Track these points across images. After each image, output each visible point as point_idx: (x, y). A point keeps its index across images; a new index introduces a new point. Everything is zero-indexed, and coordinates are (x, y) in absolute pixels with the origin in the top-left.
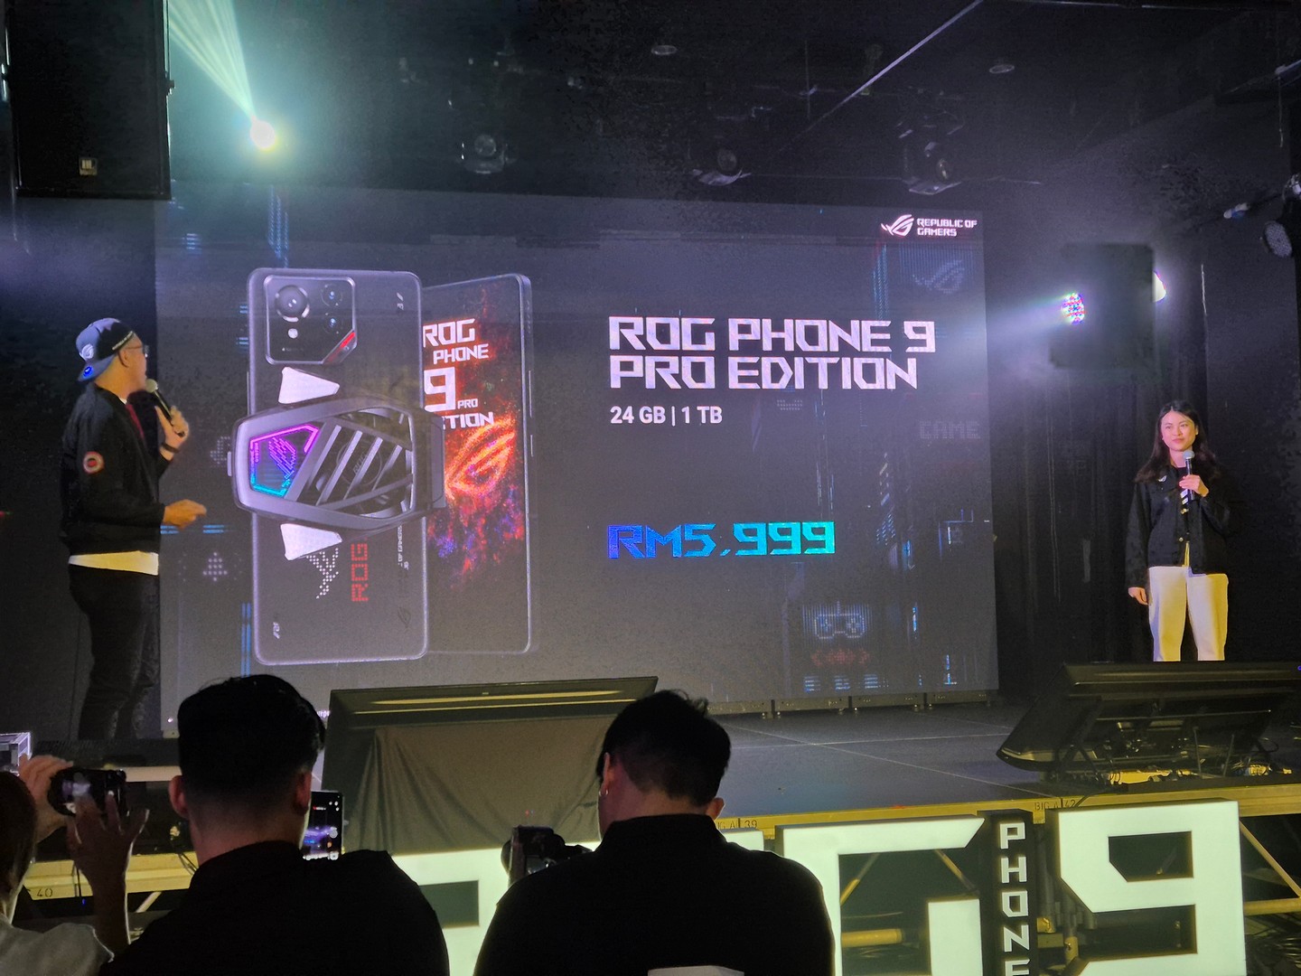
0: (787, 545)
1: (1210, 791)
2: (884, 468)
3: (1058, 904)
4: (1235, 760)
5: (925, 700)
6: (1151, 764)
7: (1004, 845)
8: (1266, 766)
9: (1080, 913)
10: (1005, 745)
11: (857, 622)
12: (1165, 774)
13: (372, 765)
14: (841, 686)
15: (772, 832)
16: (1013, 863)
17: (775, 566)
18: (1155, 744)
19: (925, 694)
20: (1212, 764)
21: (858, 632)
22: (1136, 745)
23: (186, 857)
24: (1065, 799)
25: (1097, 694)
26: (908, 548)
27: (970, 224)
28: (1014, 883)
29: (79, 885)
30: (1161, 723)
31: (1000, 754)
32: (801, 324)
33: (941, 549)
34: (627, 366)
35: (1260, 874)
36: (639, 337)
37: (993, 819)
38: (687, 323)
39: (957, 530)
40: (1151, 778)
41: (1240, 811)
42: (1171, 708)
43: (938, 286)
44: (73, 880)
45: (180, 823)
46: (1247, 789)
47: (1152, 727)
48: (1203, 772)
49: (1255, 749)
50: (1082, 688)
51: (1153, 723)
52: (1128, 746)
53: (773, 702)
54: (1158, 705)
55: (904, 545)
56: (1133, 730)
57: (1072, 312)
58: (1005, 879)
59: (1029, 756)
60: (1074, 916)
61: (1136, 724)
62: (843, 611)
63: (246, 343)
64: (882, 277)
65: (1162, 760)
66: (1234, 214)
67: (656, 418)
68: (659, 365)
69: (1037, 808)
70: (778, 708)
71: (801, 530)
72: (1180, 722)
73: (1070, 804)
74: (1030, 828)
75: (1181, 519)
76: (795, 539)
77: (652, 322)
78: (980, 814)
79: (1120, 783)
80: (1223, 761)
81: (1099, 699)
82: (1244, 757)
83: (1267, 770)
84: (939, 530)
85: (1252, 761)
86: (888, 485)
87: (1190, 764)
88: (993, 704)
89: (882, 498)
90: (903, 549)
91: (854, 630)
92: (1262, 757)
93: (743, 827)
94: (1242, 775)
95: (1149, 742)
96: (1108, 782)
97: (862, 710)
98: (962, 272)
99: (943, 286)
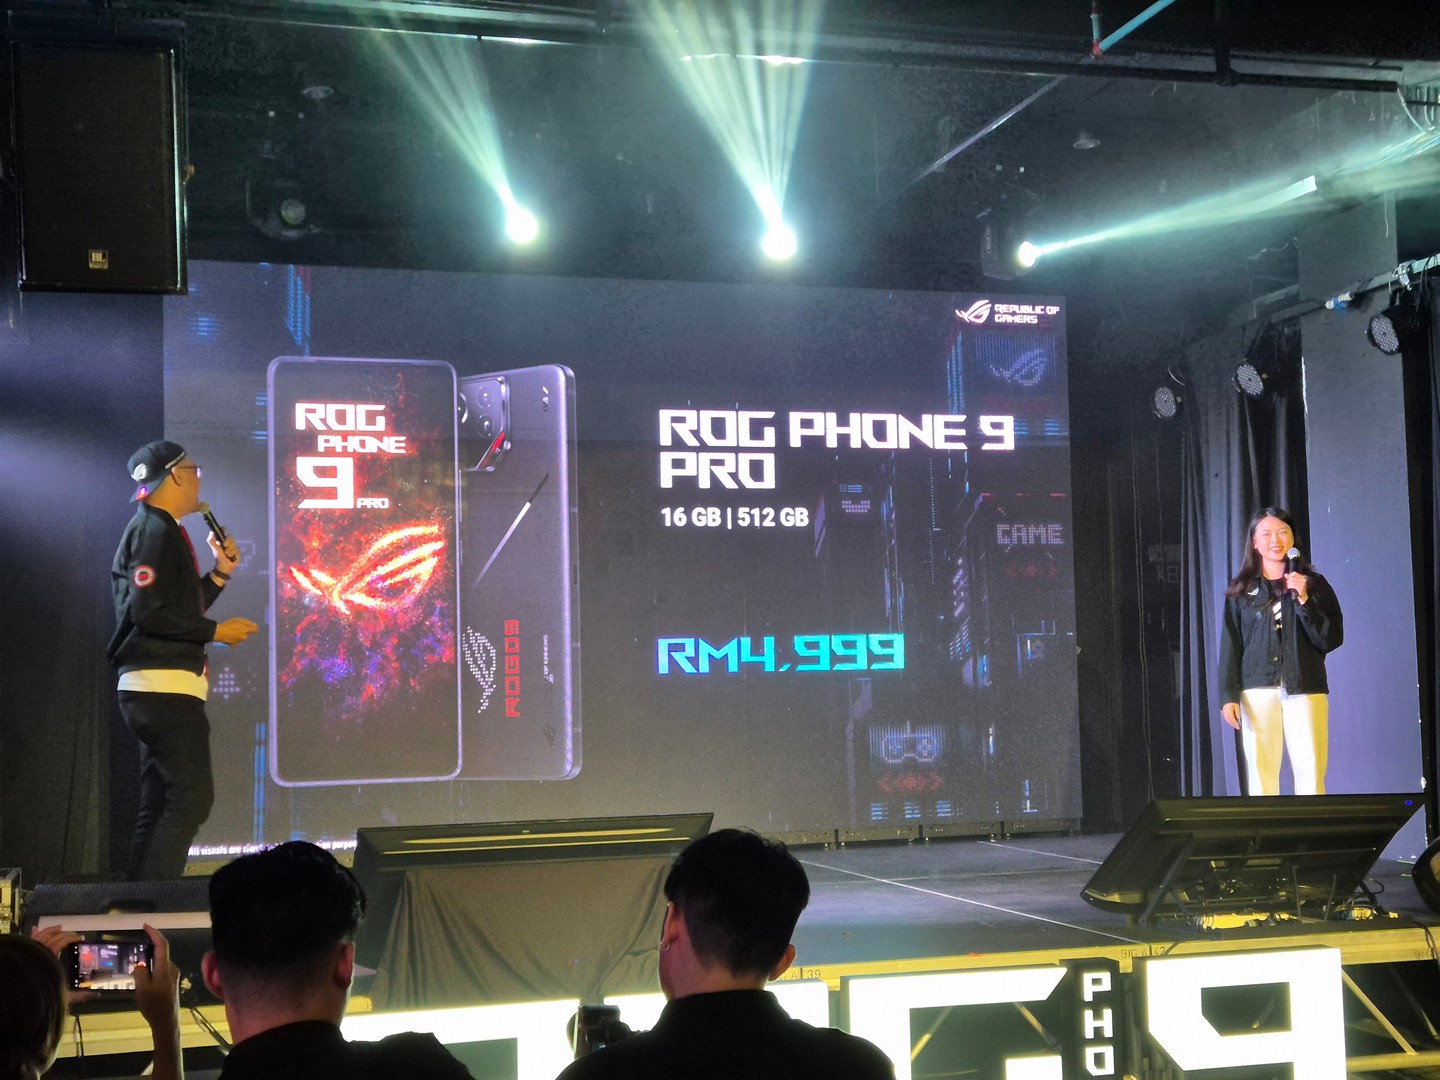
0: (852, 659)
1: (1310, 937)
2: (958, 576)
3: (1146, 1060)
4: (1338, 902)
5: (1003, 829)
6: (1247, 907)
7: (1088, 997)
8: (1371, 908)
9: (1170, 1070)
10: (1091, 884)
11: (929, 744)
12: (1262, 917)
13: (402, 908)
14: (911, 813)
15: (837, 982)
16: (1097, 1015)
17: (839, 685)
18: (1251, 885)
19: (1002, 823)
20: (1312, 907)
21: (930, 755)
22: (1231, 886)
23: (198, 1012)
24: (1154, 946)
25: (1190, 831)
26: (984, 663)
27: (1053, 310)
28: (1099, 1038)
29: (81, 1043)
30: (1257, 862)
31: (1086, 897)
32: (869, 418)
33: (1020, 664)
34: (678, 464)
35: (1364, 1026)
36: (692, 432)
37: (1077, 968)
38: (746, 416)
39: (1038, 643)
40: (1247, 923)
41: (1343, 959)
42: (1269, 846)
43: (1017, 377)
44: (75, 1037)
45: (191, 975)
46: (1350, 934)
47: (1248, 867)
48: (1303, 915)
49: (1359, 889)
50: (1173, 824)
51: (1250, 862)
52: (1223, 887)
53: (837, 831)
54: (1254, 843)
55: (979, 658)
56: (1227, 870)
58: (1089, 1034)
59: (1116, 898)
60: (1164, 1073)
61: (1231, 863)
62: (913, 732)
63: (265, 438)
64: (957, 367)
65: (1258, 902)
66: (1337, 304)
67: (710, 520)
68: (714, 462)
69: (1123, 956)
70: (843, 838)
71: (868, 643)
72: (1278, 861)
73: (1160, 952)
74: (1117, 978)
75: (1275, 637)
76: (861, 653)
77: (707, 415)
78: (1063, 963)
79: (1213, 928)
80: (1325, 902)
81: (1191, 836)
82: (1347, 900)
83: (1372, 914)
84: (1018, 643)
85: (1355, 903)
86: (962, 594)
87: (1288, 906)
88: (1076, 833)
89: (955, 608)
90: (979, 664)
91: (925, 753)
92: (1367, 899)
93: (805, 977)
94: (1345, 919)
95: (1245, 883)
96: (1200, 927)
97: (935, 840)
98: (1043, 362)
99: (1023, 377)
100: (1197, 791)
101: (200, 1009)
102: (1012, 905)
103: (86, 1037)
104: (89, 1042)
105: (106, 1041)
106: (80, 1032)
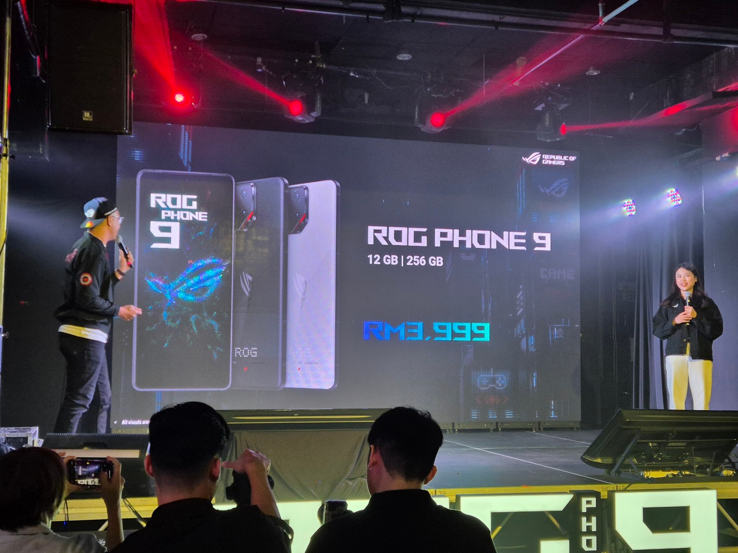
0: (463, 335)
1: (701, 483)
2: (520, 294)
3: (613, 544)
4: (716, 467)
5: (539, 425)
6: (668, 467)
7: (584, 510)
8: (733, 470)
9: (626, 551)
10: (585, 454)
11: (502, 380)
12: (676, 473)
13: (232, 452)
14: (492, 416)
15: (454, 498)
16: (589, 520)
17: (456, 347)
18: (670, 456)
19: (539, 422)
20: (702, 468)
21: (503, 386)
22: (660, 456)
24: (619, 485)
25: (639, 427)
26: (532, 339)
27: (573, 159)
28: (589, 531)
29: (68, 514)
30: (673, 444)
31: (583, 459)
33: (551, 340)
35: (728, 531)
37: (578, 495)
39: (560, 330)
40: (667, 475)
41: (717, 496)
42: (680, 436)
43: (553, 193)
44: (64, 511)
46: (722, 483)
47: (668, 447)
48: (697, 473)
49: (727, 460)
50: (630, 423)
51: (670, 444)
52: (655, 457)
53: (453, 424)
54: (673, 434)
55: (529, 337)
56: (658, 448)
57: (628, 210)
58: (584, 529)
59: (599, 460)
60: (622, 552)
61: (660, 444)
62: (494, 374)
64: (522, 187)
65: (674, 465)
66: (722, 158)
69: (603, 490)
70: (456, 427)
71: (471, 327)
72: (684, 444)
73: (622, 489)
74: (599, 500)
75: (685, 329)
76: (467, 332)
78: (571, 492)
79: (650, 477)
80: (708, 467)
81: (640, 429)
82: (720, 465)
83: (733, 473)
84: (550, 330)
85: (725, 467)
86: (522, 304)
87: (689, 468)
88: (578, 429)
89: (518, 311)
90: (529, 340)
91: (500, 385)
92: (731, 465)
93: (437, 494)
94: (719, 475)
95: (667, 455)
96: (643, 476)
97: (503, 430)
98: (567, 185)
99: (556, 193)
100: (641, 406)
101: (128, 499)
102: (544, 463)
103: (70, 511)
104: (71, 514)
105: (80, 513)
106: (67, 508)
